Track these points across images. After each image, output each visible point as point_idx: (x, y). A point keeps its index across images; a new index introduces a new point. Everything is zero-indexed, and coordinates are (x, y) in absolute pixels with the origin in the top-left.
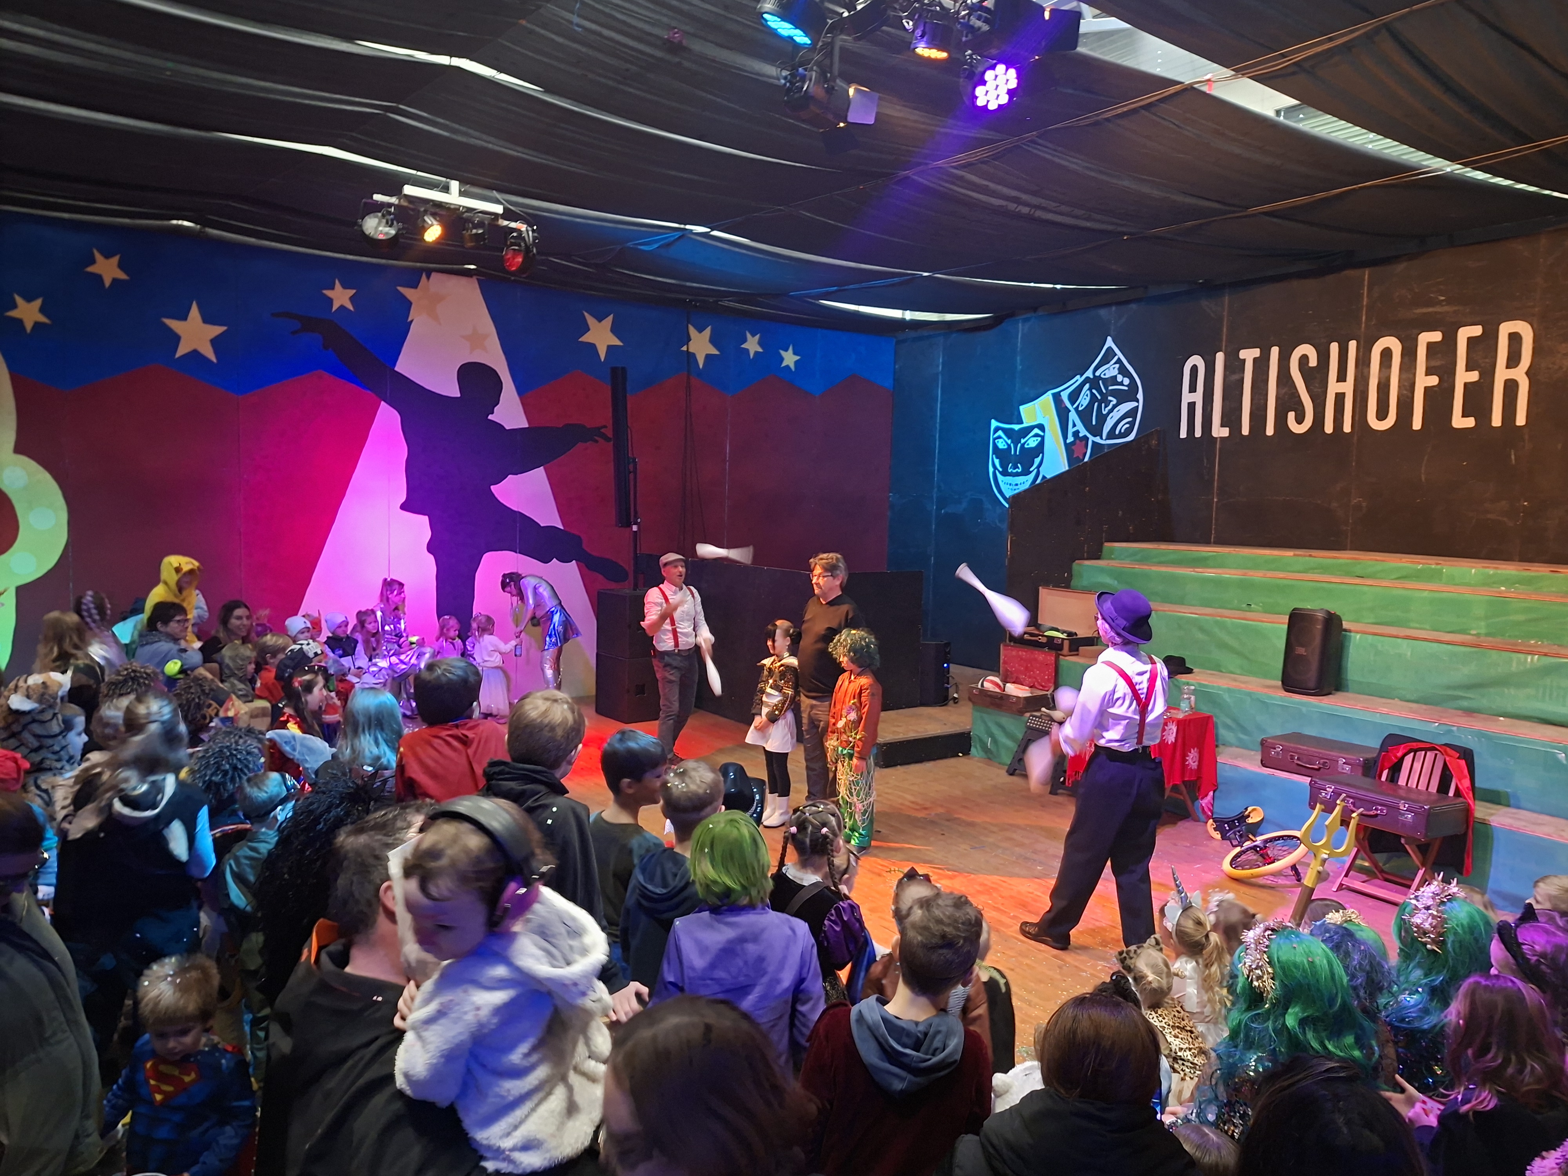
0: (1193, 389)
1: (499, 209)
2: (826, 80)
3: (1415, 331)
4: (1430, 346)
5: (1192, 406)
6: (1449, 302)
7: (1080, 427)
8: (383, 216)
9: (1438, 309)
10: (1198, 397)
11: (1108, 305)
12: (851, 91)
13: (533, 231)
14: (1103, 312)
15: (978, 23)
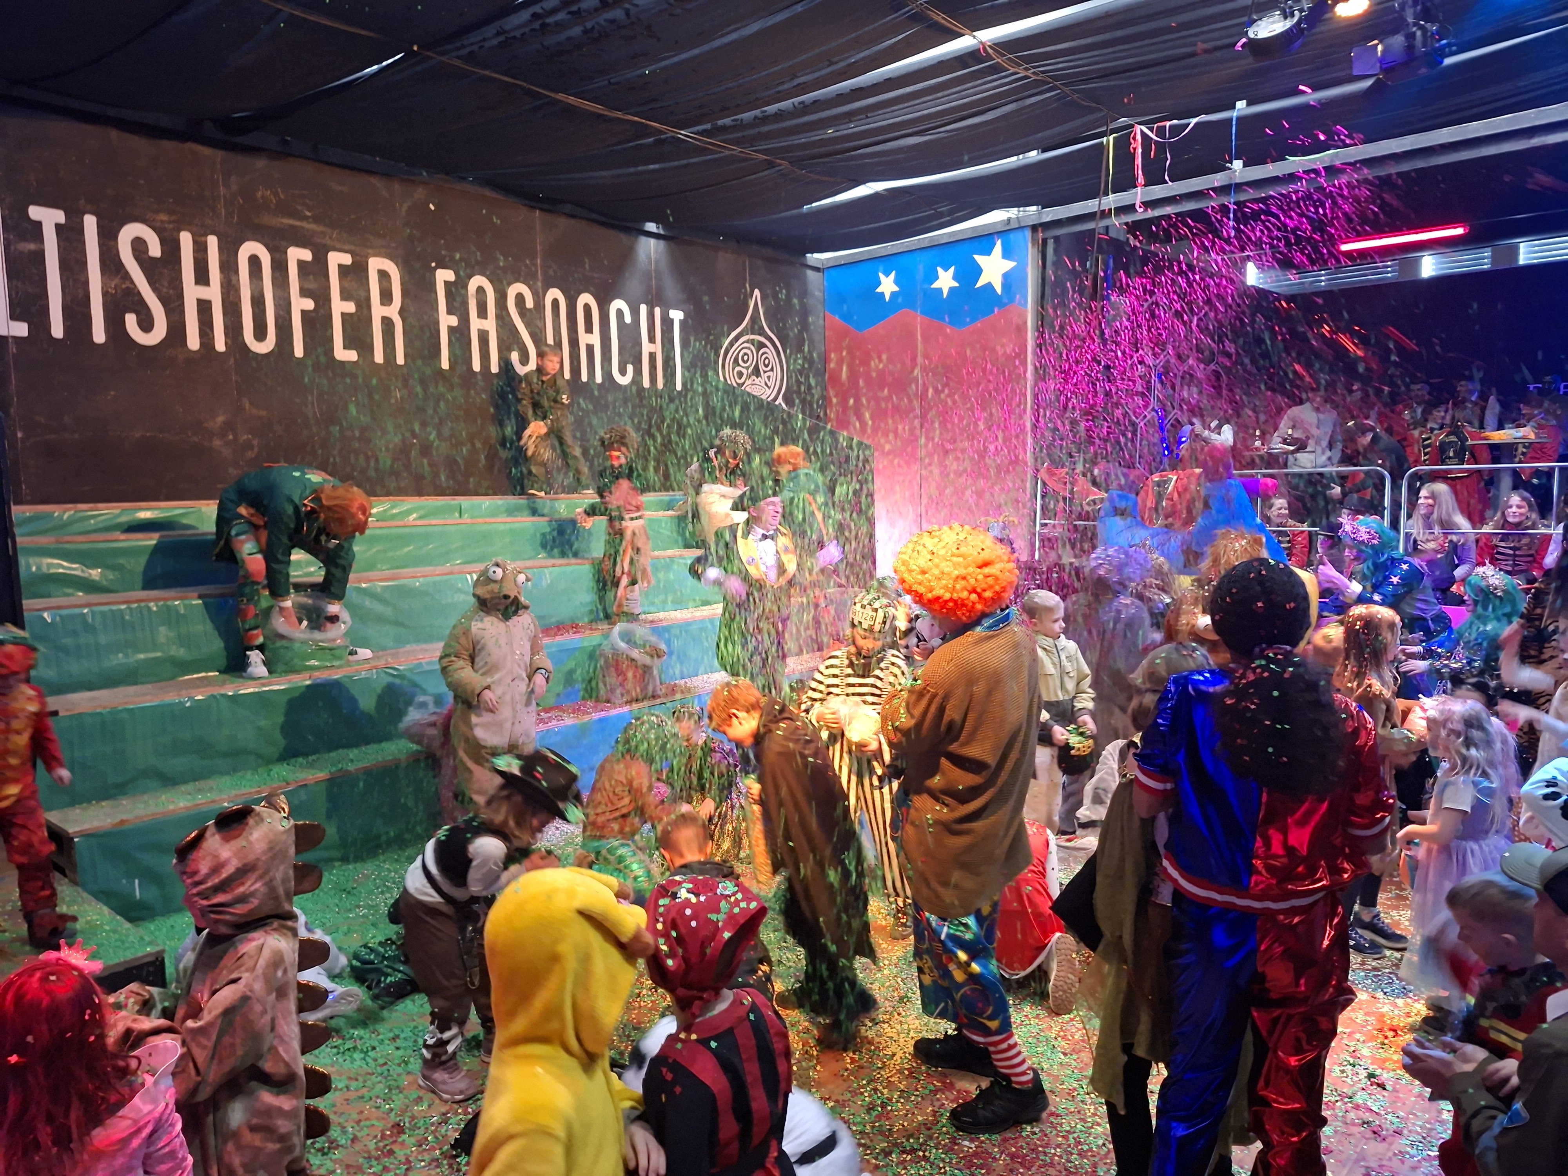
3: (284, 243)
4: (302, 265)
9: (305, 224)
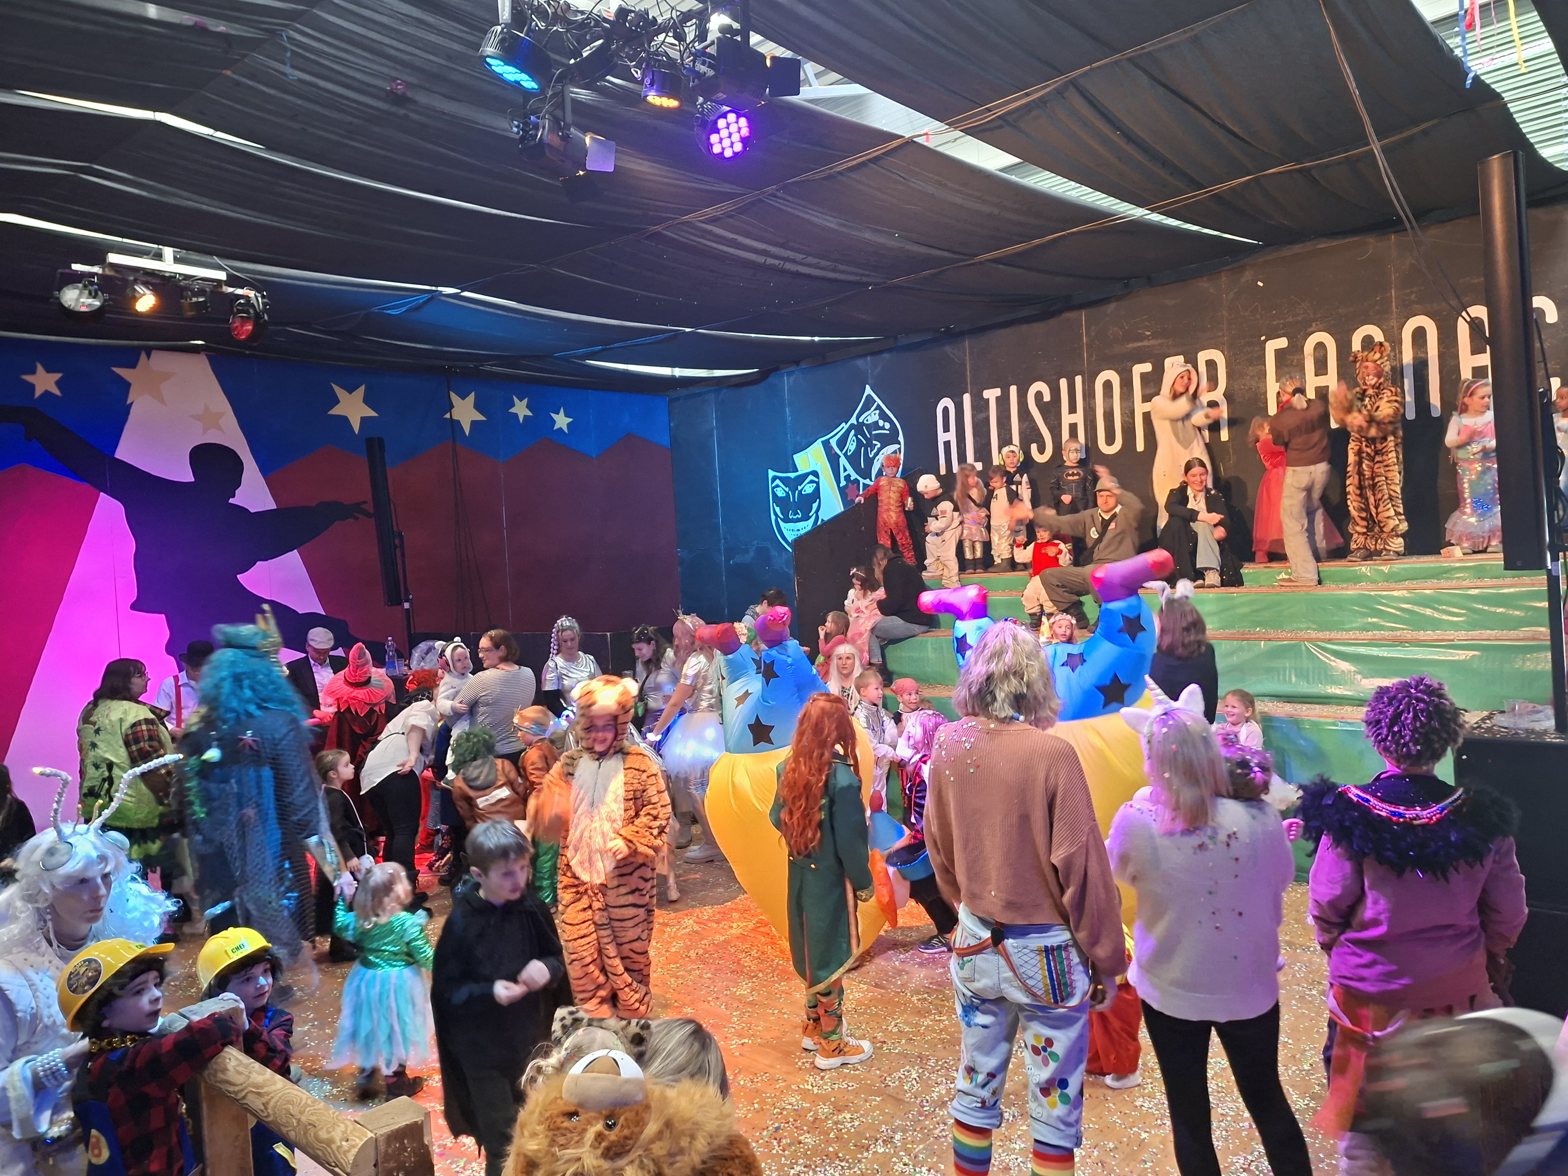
0: (946, 429)
1: (222, 276)
2: (560, 129)
3: (1129, 364)
4: (1143, 376)
5: (947, 444)
6: (1154, 336)
7: (850, 471)
8: (85, 287)
9: (1146, 343)
10: (952, 436)
11: (864, 356)
12: (588, 140)
13: (263, 297)
14: (860, 363)
15: (703, 69)
